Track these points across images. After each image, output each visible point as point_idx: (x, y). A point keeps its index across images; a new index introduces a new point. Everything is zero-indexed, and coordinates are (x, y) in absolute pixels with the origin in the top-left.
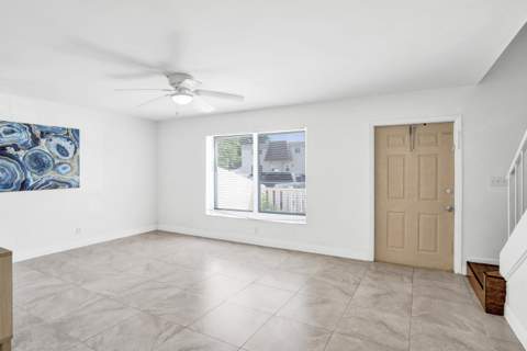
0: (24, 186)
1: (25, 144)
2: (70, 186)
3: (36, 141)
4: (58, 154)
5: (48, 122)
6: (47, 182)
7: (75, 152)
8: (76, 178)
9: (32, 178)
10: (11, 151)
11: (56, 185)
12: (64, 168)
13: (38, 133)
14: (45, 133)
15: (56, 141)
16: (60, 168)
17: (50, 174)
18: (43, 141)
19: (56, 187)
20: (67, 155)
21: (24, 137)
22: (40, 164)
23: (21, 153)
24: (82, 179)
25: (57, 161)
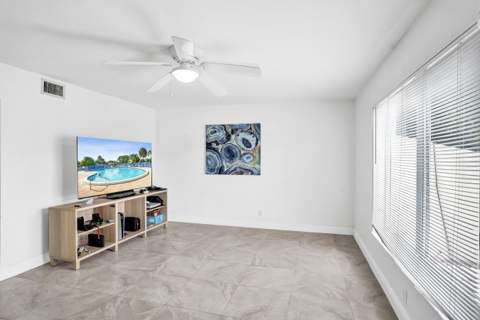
0: (221, 171)
1: (222, 140)
2: (252, 173)
3: (228, 137)
4: (243, 146)
5: (236, 121)
6: (235, 169)
7: (257, 144)
8: (257, 166)
9: (227, 165)
10: (214, 145)
11: (242, 171)
12: (248, 158)
13: (230, 130)
14: (235, 130)
15: (243, 135)
16: (245, 158)
17: (237, 163)
18: (233, 137)
19: (242, 173)
20: (250, 146)
21: (221, 135)
22: (231, 154)
23: (220, 147)
24: (263, 167)
25: (242, 152)
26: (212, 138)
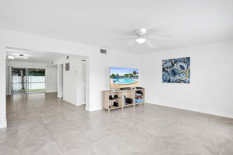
0: (169, 81)
1: (170, 67)
2: (185, 82)
3: (173, 65)
4: (180, 69)
5: (177, 57)
6: (176, 80)
7: (187, 68)
8: (188, 79)
9: (172, 78)
10: (166, 69)
11: (180, 81)
12: (183, 75)
13: (173, 62)
14: (176, 61)
15: (180, 64)
16: (181, 75)
17: (177, 77)
18: (175, 65)
19: (180, 82)
20: (184, 69)
21: (169, 64)
22: (174, 73)
23: (169, 70)
24: (191, 79)
25: (180, 72)
26: (165, 66)
